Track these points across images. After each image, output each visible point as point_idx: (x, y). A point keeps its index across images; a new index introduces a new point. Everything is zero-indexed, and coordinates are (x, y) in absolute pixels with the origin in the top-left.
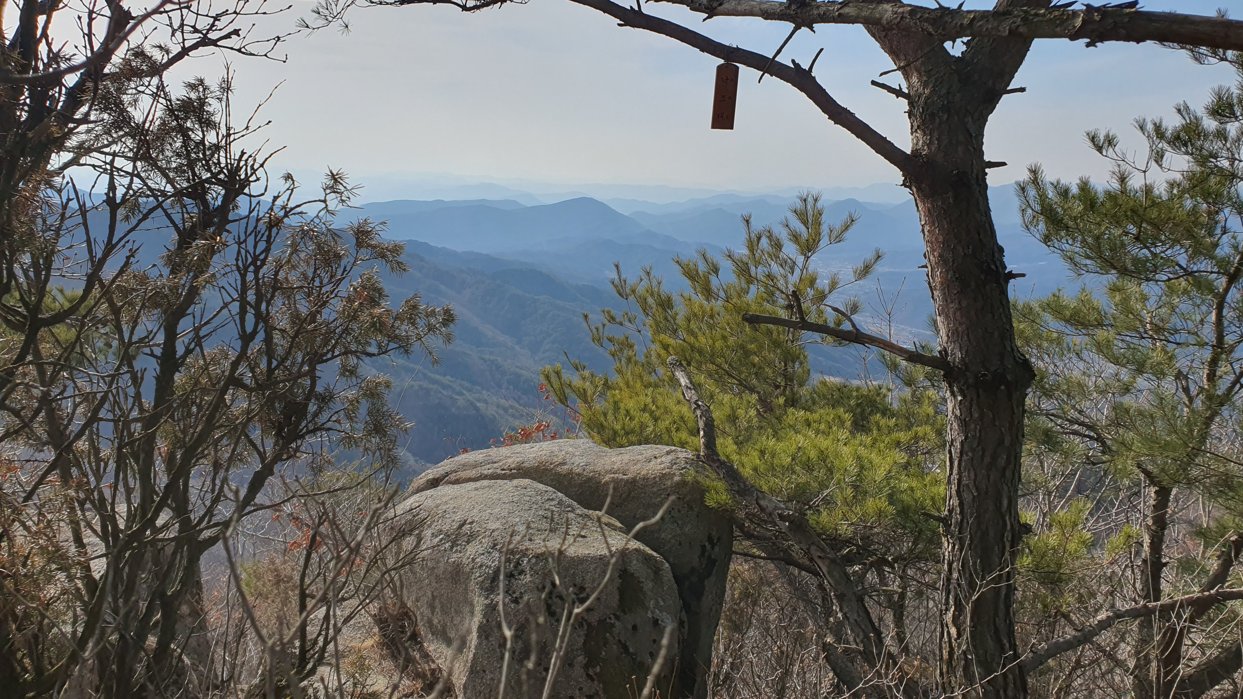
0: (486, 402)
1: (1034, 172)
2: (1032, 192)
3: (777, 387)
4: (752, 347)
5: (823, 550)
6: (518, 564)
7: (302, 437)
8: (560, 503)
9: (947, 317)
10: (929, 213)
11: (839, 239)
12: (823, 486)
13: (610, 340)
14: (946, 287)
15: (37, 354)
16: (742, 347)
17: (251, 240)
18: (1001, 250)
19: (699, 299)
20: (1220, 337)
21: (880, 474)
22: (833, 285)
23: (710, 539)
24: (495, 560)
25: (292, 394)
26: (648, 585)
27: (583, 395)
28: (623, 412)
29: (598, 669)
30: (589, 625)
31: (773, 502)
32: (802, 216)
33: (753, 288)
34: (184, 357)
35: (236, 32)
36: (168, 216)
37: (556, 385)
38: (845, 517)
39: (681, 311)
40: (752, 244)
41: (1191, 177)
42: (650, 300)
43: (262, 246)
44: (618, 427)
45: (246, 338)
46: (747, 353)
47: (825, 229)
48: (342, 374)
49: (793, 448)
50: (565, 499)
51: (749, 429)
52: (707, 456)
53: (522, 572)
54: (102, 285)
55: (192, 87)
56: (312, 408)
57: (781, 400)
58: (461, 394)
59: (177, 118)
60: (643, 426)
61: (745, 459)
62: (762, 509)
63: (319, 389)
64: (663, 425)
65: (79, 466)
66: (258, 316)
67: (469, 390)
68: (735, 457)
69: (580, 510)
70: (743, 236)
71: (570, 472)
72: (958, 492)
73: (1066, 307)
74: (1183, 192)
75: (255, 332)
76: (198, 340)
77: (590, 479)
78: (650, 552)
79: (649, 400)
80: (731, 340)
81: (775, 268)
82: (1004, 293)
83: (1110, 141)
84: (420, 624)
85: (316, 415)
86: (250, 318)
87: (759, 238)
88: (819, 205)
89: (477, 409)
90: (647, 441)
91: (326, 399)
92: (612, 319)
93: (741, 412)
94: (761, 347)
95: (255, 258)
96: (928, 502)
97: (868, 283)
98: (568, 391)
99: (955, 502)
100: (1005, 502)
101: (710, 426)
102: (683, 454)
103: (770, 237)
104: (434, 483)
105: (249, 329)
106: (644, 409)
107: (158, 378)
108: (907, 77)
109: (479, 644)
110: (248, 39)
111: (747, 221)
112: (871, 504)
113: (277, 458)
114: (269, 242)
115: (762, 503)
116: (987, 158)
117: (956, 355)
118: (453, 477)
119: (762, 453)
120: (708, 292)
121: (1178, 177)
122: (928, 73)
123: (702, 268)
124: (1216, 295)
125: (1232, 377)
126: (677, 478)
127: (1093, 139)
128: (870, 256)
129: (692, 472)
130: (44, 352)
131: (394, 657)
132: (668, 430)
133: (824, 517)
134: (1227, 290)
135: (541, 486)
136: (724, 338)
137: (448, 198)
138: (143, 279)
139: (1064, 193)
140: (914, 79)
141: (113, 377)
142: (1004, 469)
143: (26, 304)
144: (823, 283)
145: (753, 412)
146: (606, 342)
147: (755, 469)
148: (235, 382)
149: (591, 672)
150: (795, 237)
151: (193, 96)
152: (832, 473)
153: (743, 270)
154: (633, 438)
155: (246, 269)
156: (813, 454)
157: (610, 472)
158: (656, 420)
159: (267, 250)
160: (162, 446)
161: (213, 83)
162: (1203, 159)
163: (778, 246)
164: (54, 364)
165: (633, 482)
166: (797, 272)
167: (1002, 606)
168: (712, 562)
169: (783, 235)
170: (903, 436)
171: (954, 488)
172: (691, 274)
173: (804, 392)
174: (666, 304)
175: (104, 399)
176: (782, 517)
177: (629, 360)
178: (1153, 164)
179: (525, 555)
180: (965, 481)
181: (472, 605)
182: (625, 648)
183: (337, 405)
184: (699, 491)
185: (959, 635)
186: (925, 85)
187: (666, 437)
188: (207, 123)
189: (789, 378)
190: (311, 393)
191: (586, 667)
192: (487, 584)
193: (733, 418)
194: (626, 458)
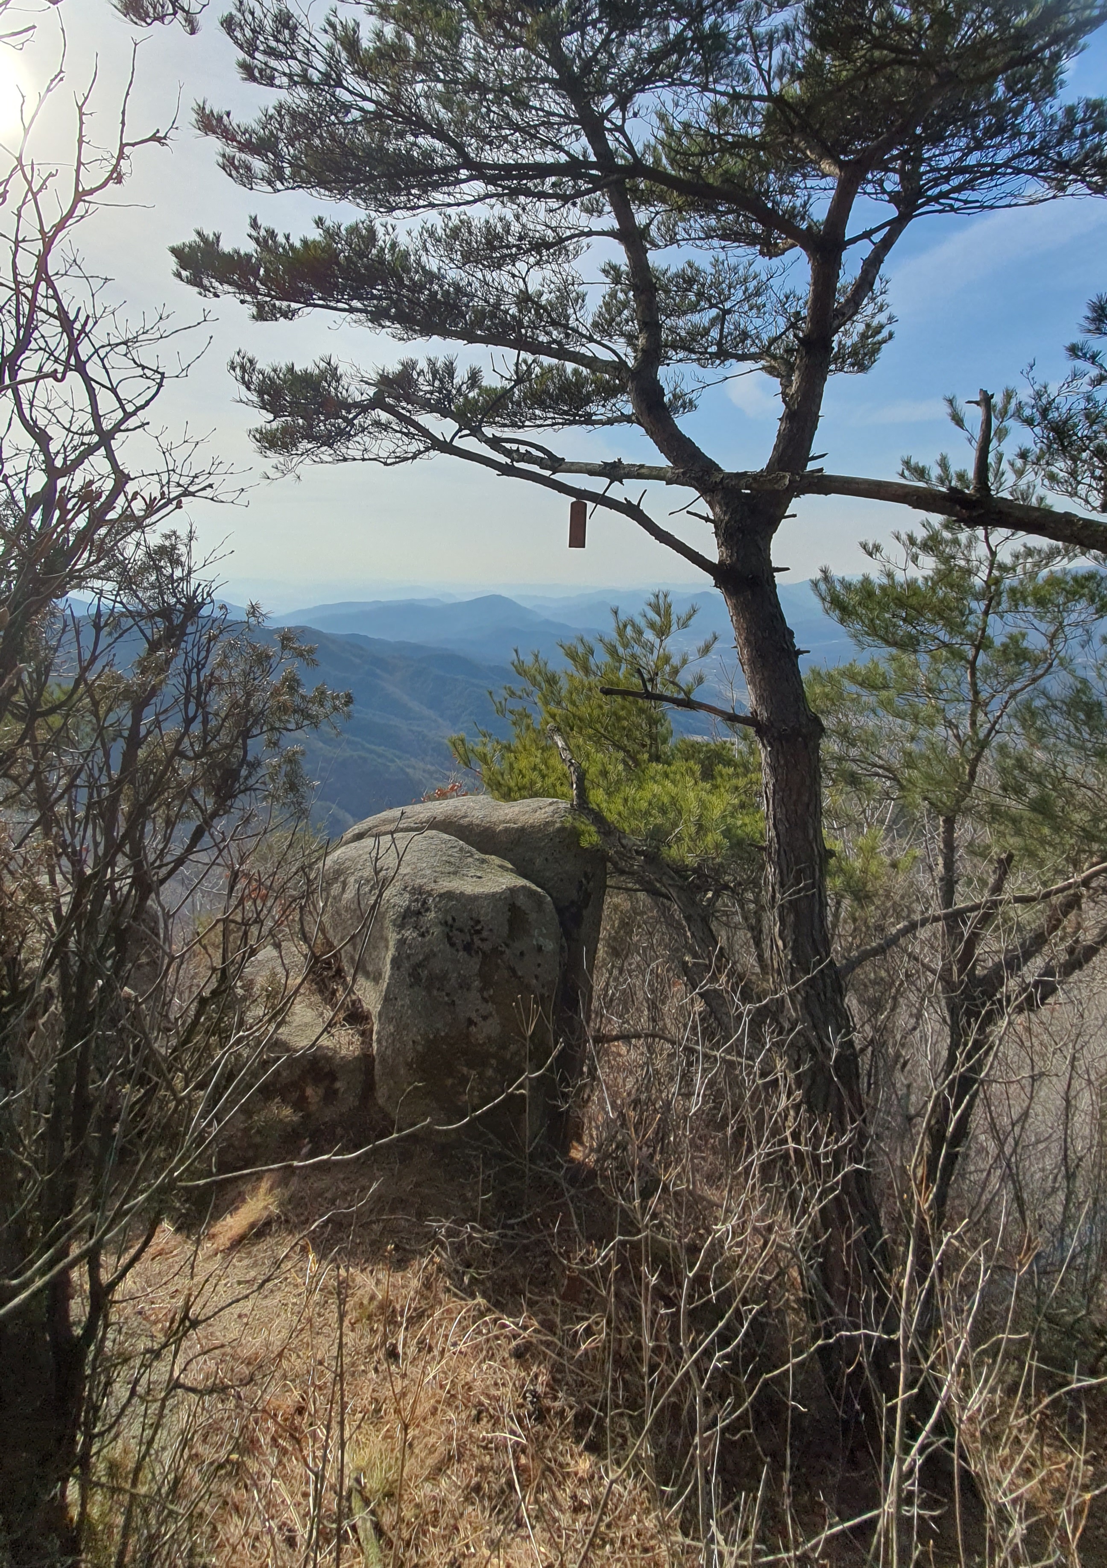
0: (414, 768)
1: (824, 571)
2: (823, 586)
3: (644, 746)
4: (623, 713)
5: (673, 879)
6: (424, 902)
7: (235, 796)
8: (461, 849)
9: (755, 685)
10: (735, 607)
11: (685, 625)
12: (675, 825)
13: (511, 712)
14: (752, 662)
15: (34, 738)
16: (615, 714)
17: (196, 650)
18: (791, 633)
19: (579, 675)
20: (976, 693)
21: (717, 813)
22: (684, 662)
23: (586, 875)
24: (404, 901)
25: (229, 762)
26: (533, 916)
27: (484, 758)
28: (516, 771)
29: (491, 992)
30: (484, 953)
31: (634, 841)
32: (656, 609)
33: (624, 666)
34: (146, 737)
35: (211, 486)
36: (142, 631)
37: (462, 751)
38: (690, 851)
39: (564, 685)
40: (621, 632)
41: (938, 571)
42: (539, 678)
43: (203, 654)
44: (512, 784)
45: (188, 721)
46: (619, 719)
47: (674, 618)
48: (268, 746)
49: (649, 796)
50: (465, 846)
51: (619, 782)
52: (579, 805)
53: (428, 910)
54: (86, 684)
55: (167, 537)
56: (244, 772)
57: (646, 756)
58: (393, 761)
59: (153, 560)
60: (533, 783)
61: (612, 806)
62: (623, 846)
63: (250, 758)
64: (549, 781)
65: (58, 825)
66: (199, 705)
67: (400, 758)
68: (604, 805)
69: (478, 855)
70: (614, 625)
71: (471, 824)
72: (774, 825)
73: (859, 674)
74: (935, 584)
75: (195, 717)
76: (157, 723)
77: (487, 829)
78: (534, 887)
79: (538, 760)
80: (606, 708)
81: (638, 650)
82: (795, 665)
83: (877, 548)
84: (344, 960)
85: (246, 778)
86: (192, 707)
87: (625, 626)
88: (669, 599)
89: (407, 774)
90: (535, 795)
91: (255, 765)
92: (512, 694)
93: (610, 768)
94: (629, 713)
95: (198, 663)
96: (758, 835)
97: (707, 660)
98: (471, 755)
99: (773, 833)
100: (811, 832)
101: (581, 778)
102: (564, 805)
103: (633, 625)
104: (359, 837)
105: (191, 714)
106: (534, 768)
107: (124, 754)
108: (712, 508)
109: (392, 975)
110: (219, 491)
111: (616, 613)
112: (710, 839)
113: (215, 815)
114: (208, 651)
115: (624, 842)
116: (774, 565)
117: (763, 715)
118: (374, 831)
119: (626, 800)
120: (587, 670)
121: (931, 573)
122: (727, 505)
123: (581, 650)
124: (968, 661)
125: (988, 725)
126: (558, 825)
127: (864, 546)
128: (709, 637)
129: (570, 819)
130: (39, 738)
131: (321, 992)
132: (554, 786)
133: (674, 852)
134: (976, 657)
135: (446, 836)
136: (601, 707)
137: (383, 599)
138: (119, 679)
139: (847, 586)
140: (717, 509)
141: (89, 753)
142: (808, 805)
143: (27, 700)
144: (676, 661)
145: (621, 767)
146: (508, 714)
147: (620, 814)
148: (178, 753)
149: (485, 994)
150: (652, 625)
151: (167, 543)
152: (680, 813)
153: (612, 651)
154: (526, 793)
155: (191, 671)
156: (666, 799)
157: (504, 822)
158: (543, 777)
159: (206, 657)
160: (125, 807)
161: (183, 533)
162: (947, 559)
163: (640, 633)
164: (44, 745)
165: (522, 829)
166: (656, 652)
167: (816, 921)
168: (588, 895)
169: (642, 623)
170: (741, 782)
171: (771, 822)
172: (572, 655)
173: (666, 749)
174: (552, 680)
175: (81, 770)
176: (637, 852)
177: (528, 727)
178: (910, 563)
179: (430, 895)
180: (779, 816)
181: (387, 941)
182: (513, 970)
183: (261, 772)
184: (575, 834)
185: (785, 946)
186: (725, 513)
187: (552, 791)
188: (176, 562)
189: (653, 738)
190: (243, 761)
191: (481, 990)
192: (399, 922)
193: (604, 773)
194: (517, 809)
